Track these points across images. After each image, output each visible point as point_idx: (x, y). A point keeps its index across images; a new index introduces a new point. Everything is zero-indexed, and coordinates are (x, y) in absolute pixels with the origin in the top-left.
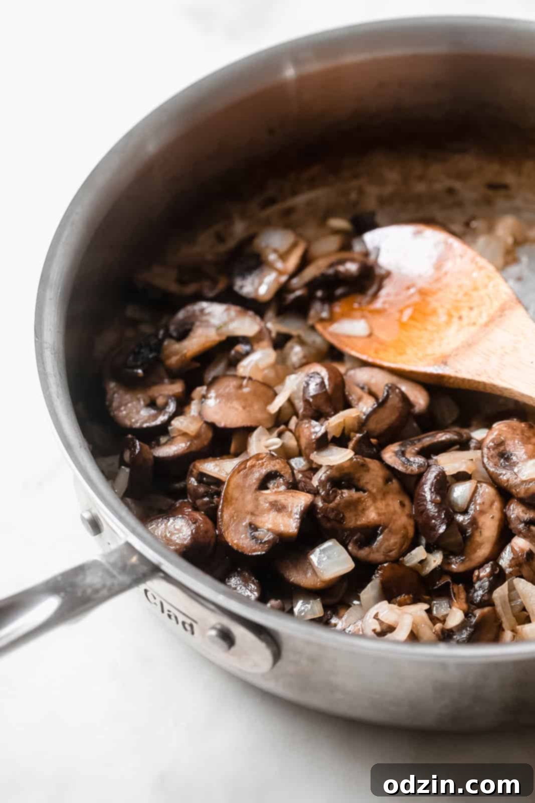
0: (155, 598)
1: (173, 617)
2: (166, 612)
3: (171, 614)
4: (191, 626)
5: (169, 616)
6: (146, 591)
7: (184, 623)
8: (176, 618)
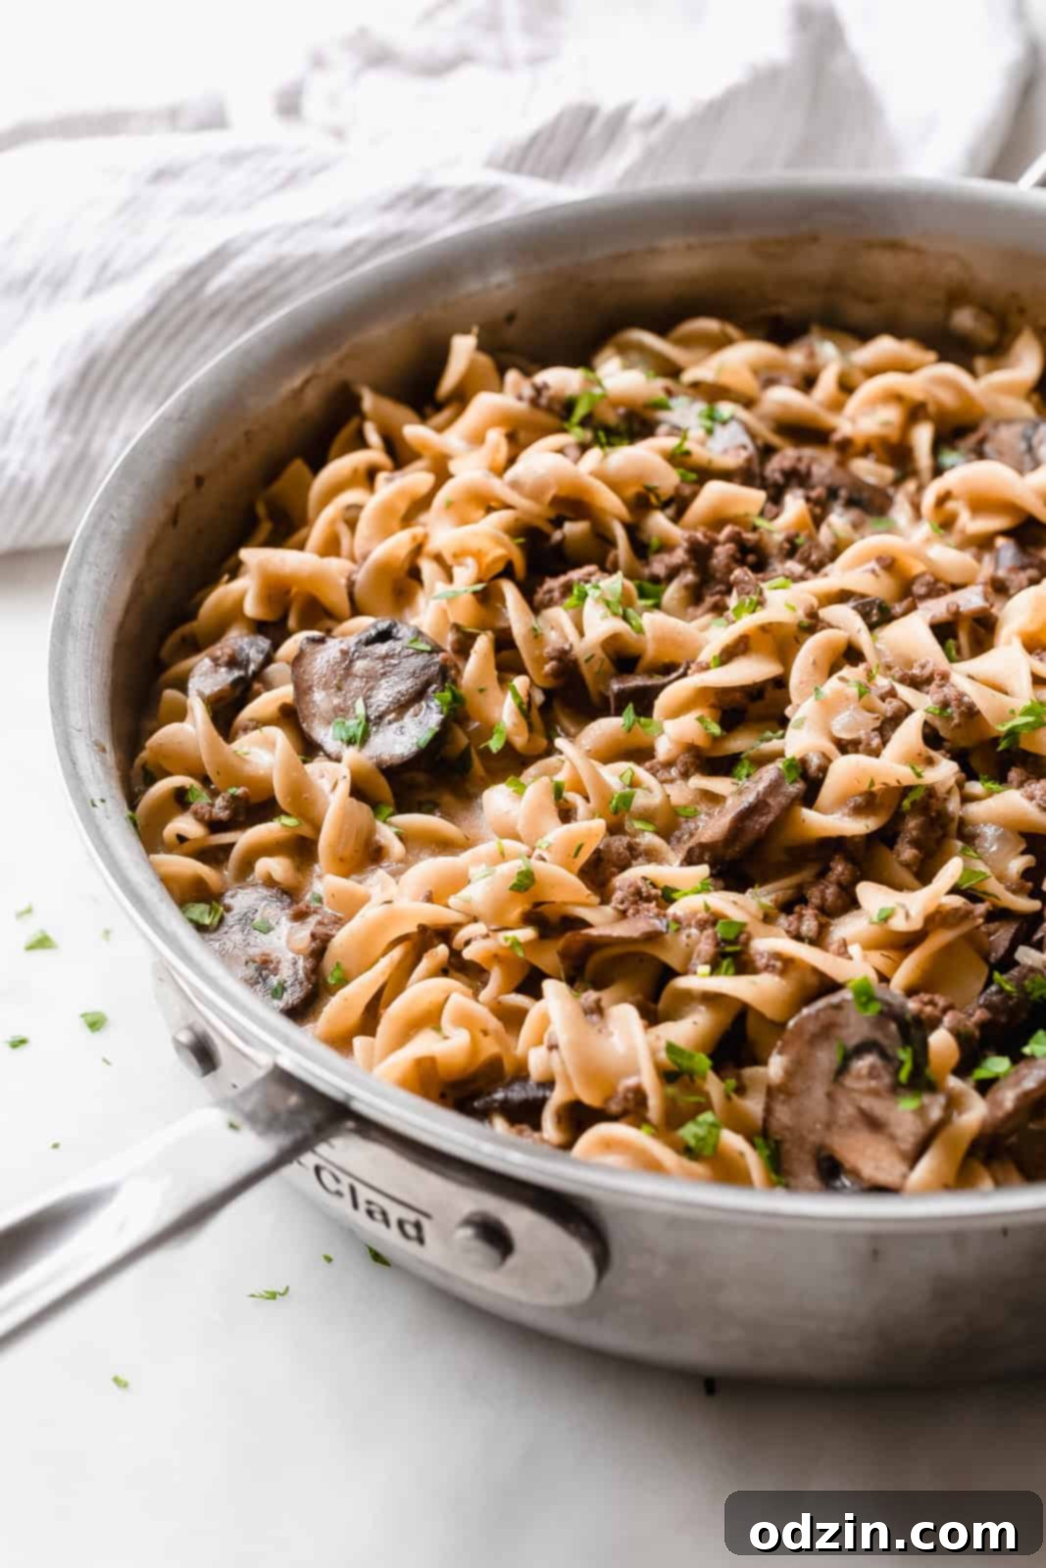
0: (337, 1180)
1: (378, 1216)
2: (363, 1206)
3: (373, 1208)
4: (418, 1226)
5: (370, 1213)
6: (318, 1170)
7: (401, 1224)
8: (384, 1214)
